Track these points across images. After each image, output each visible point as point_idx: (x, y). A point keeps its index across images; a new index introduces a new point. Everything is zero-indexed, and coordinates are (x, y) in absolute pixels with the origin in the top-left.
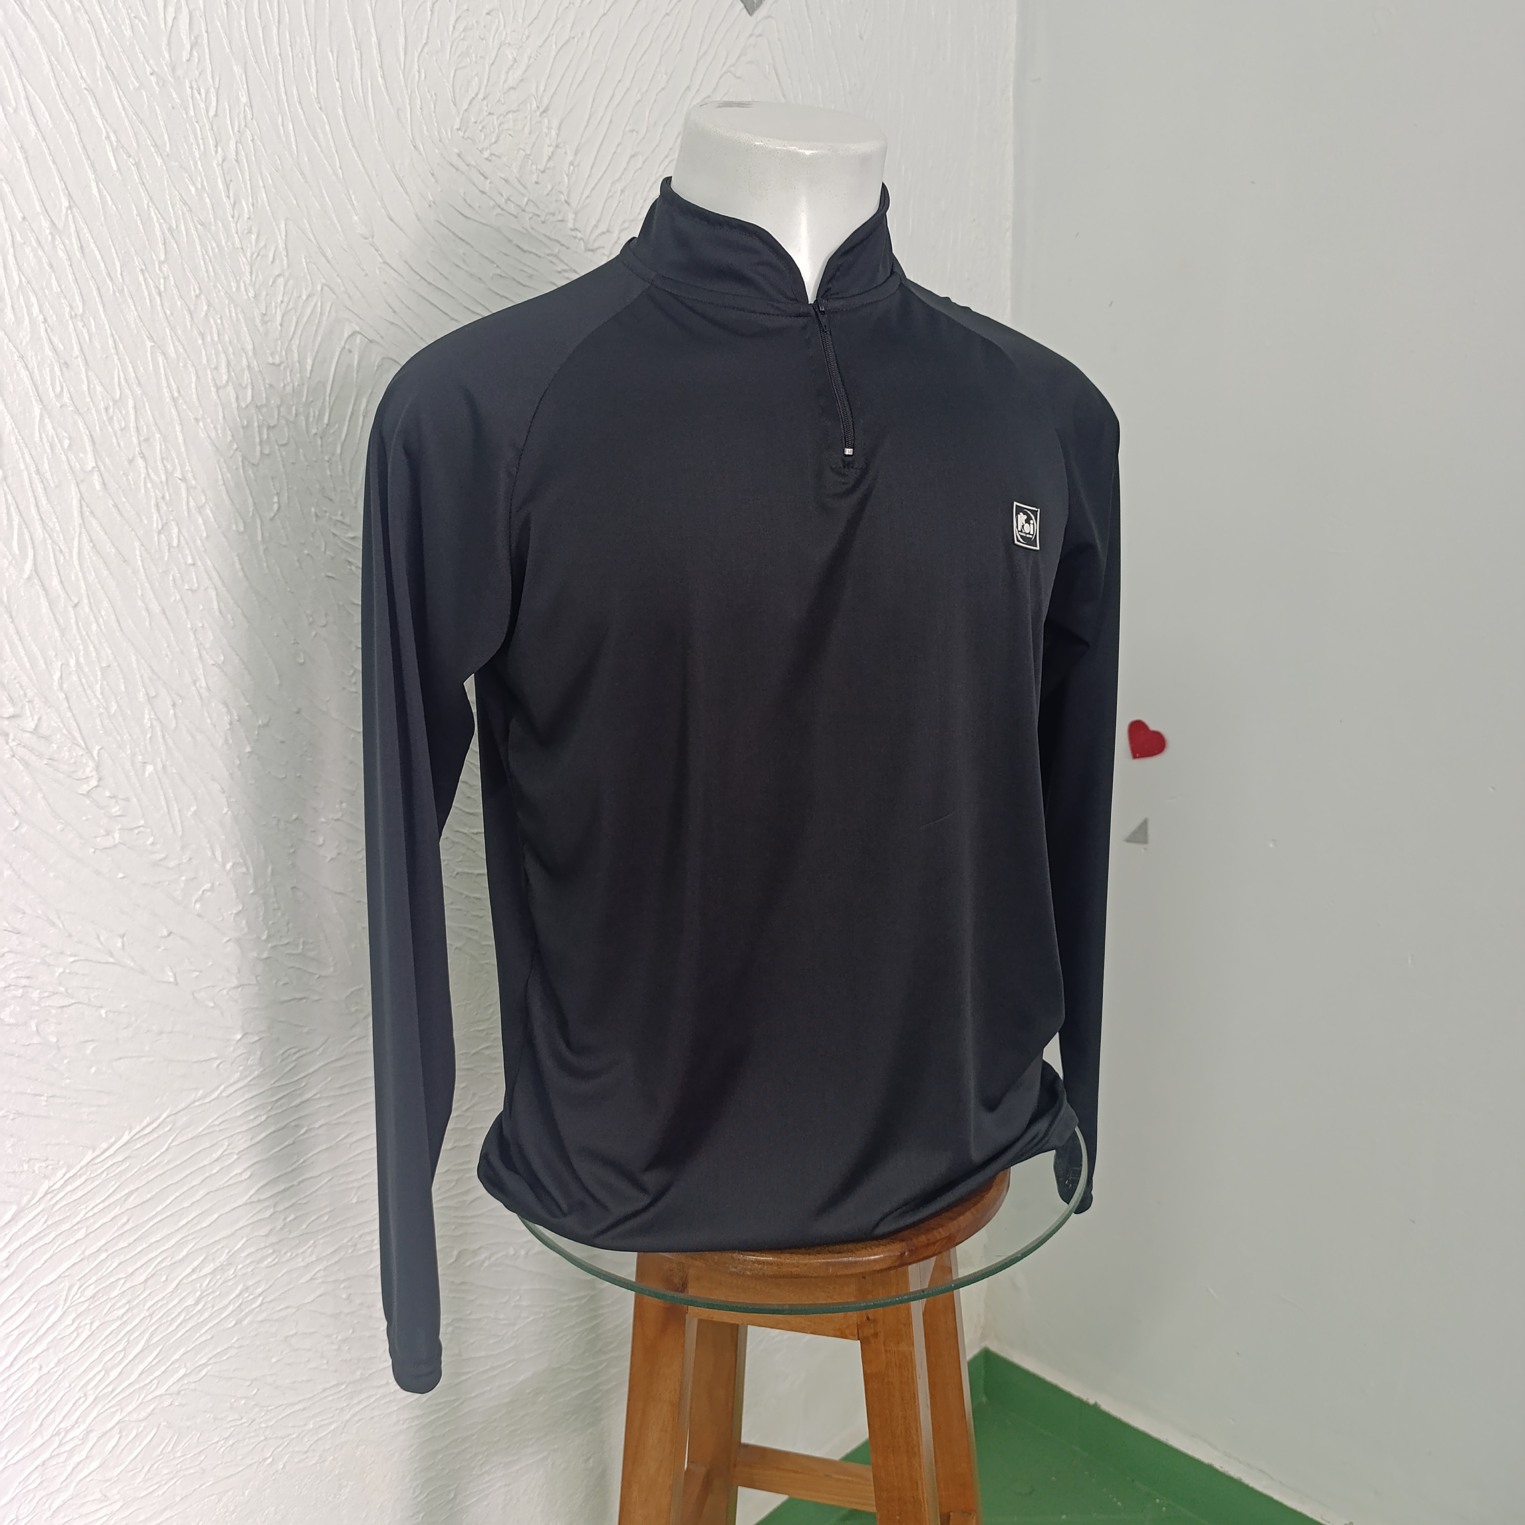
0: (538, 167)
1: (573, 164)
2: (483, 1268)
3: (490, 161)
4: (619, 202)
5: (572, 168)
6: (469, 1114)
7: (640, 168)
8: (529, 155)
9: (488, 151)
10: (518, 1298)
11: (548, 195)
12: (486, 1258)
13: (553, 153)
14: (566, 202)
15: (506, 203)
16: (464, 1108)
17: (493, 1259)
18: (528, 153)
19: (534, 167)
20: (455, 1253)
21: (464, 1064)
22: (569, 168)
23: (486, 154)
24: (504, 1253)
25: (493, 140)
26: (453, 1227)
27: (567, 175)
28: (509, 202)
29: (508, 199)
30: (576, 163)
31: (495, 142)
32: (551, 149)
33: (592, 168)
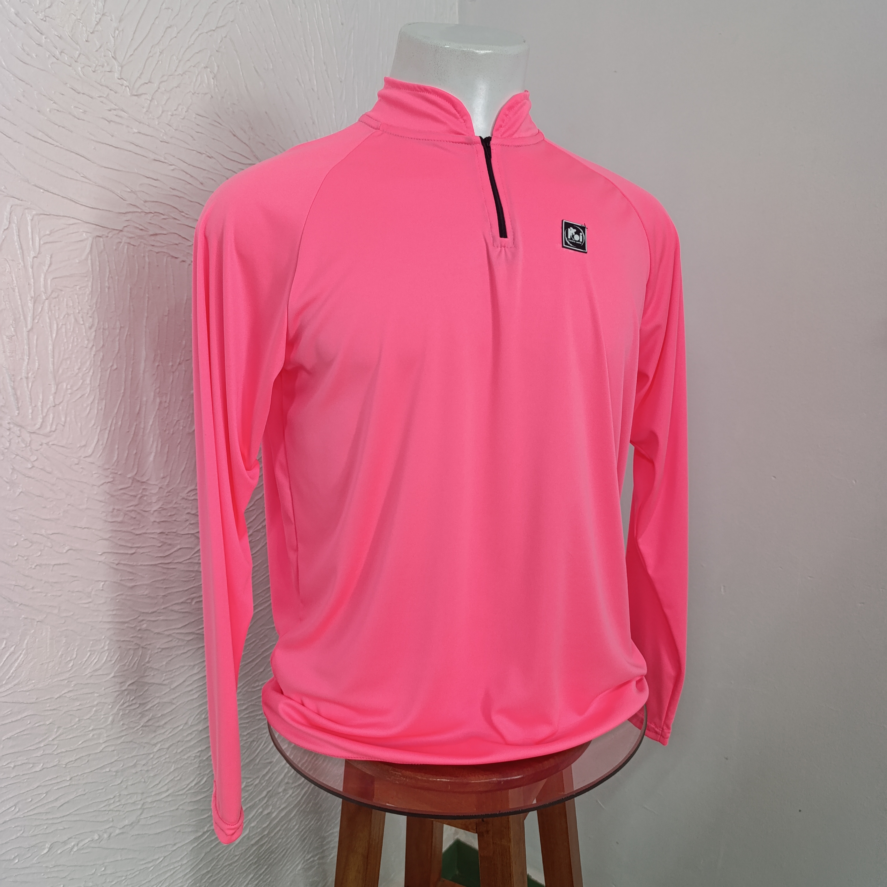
0: (88, 29)
1: (118, 29)
2: (72, 853)
3: (45, 21)
4: (158, 61)
5: (117, 32)
6: (55, 742)
7: (176, 37)
8: (79, 19)
9: (43, 13)
10: (103, 869)
11: (97, 51)
12: (74, 845)
13: (100, 19)
14: (113, 57)
15: (61, 54)
16: (50, 739)
17: (81, 845)
18: (79, 18)
19: (84, 29)
20: (48, 845)
21: (49, 706)
22: (115, 32)
23: (41, 16)
24: (89, 839)
25: (47, 6)
26: (45, 827)
27: (114, 37)
28: (63, 54)
29: (62, 52)
30: (120, 29)
31: (49, 7)
32: (99, 16)
33: (134, 33)
